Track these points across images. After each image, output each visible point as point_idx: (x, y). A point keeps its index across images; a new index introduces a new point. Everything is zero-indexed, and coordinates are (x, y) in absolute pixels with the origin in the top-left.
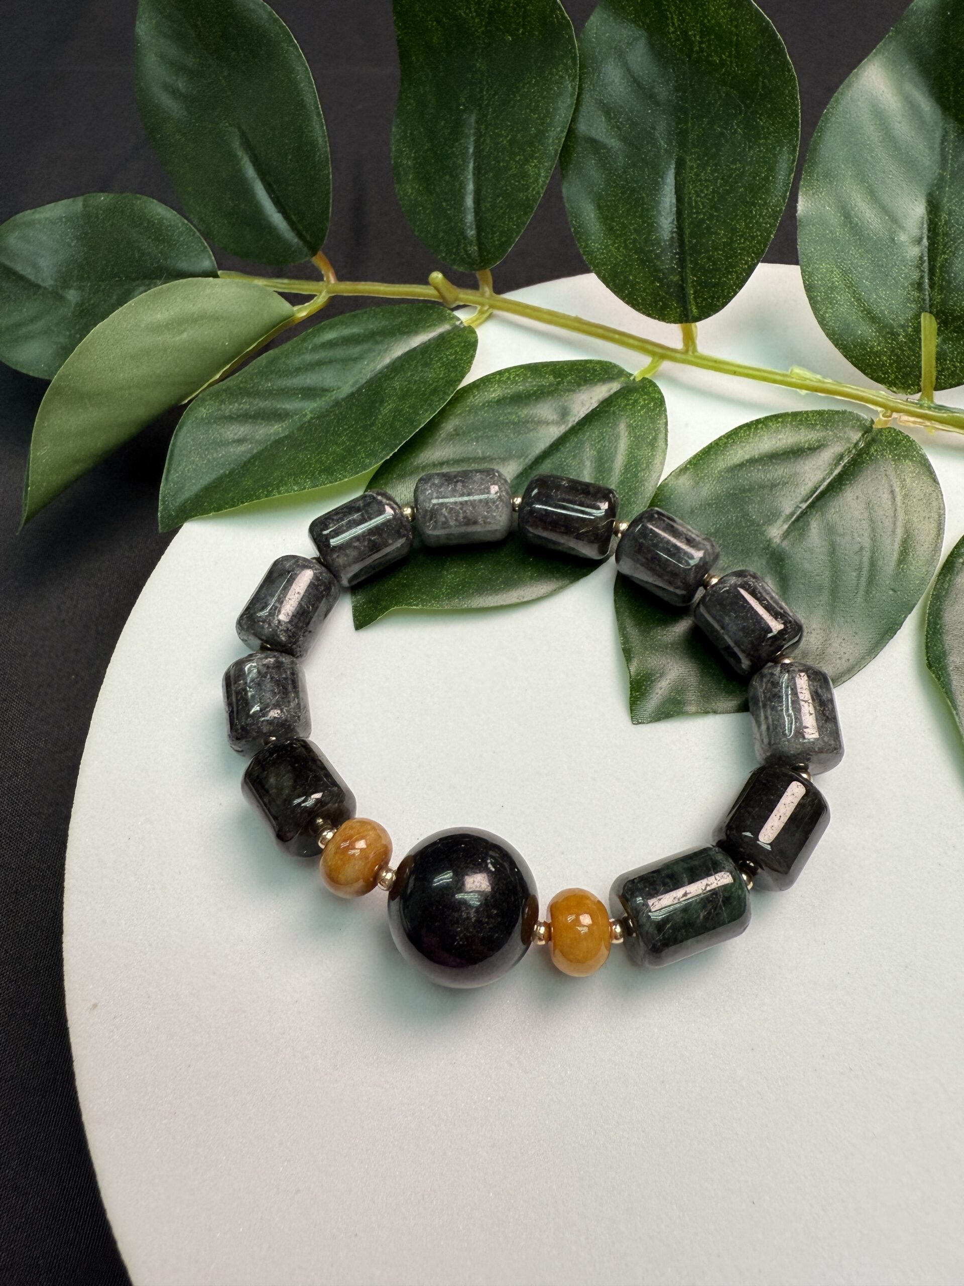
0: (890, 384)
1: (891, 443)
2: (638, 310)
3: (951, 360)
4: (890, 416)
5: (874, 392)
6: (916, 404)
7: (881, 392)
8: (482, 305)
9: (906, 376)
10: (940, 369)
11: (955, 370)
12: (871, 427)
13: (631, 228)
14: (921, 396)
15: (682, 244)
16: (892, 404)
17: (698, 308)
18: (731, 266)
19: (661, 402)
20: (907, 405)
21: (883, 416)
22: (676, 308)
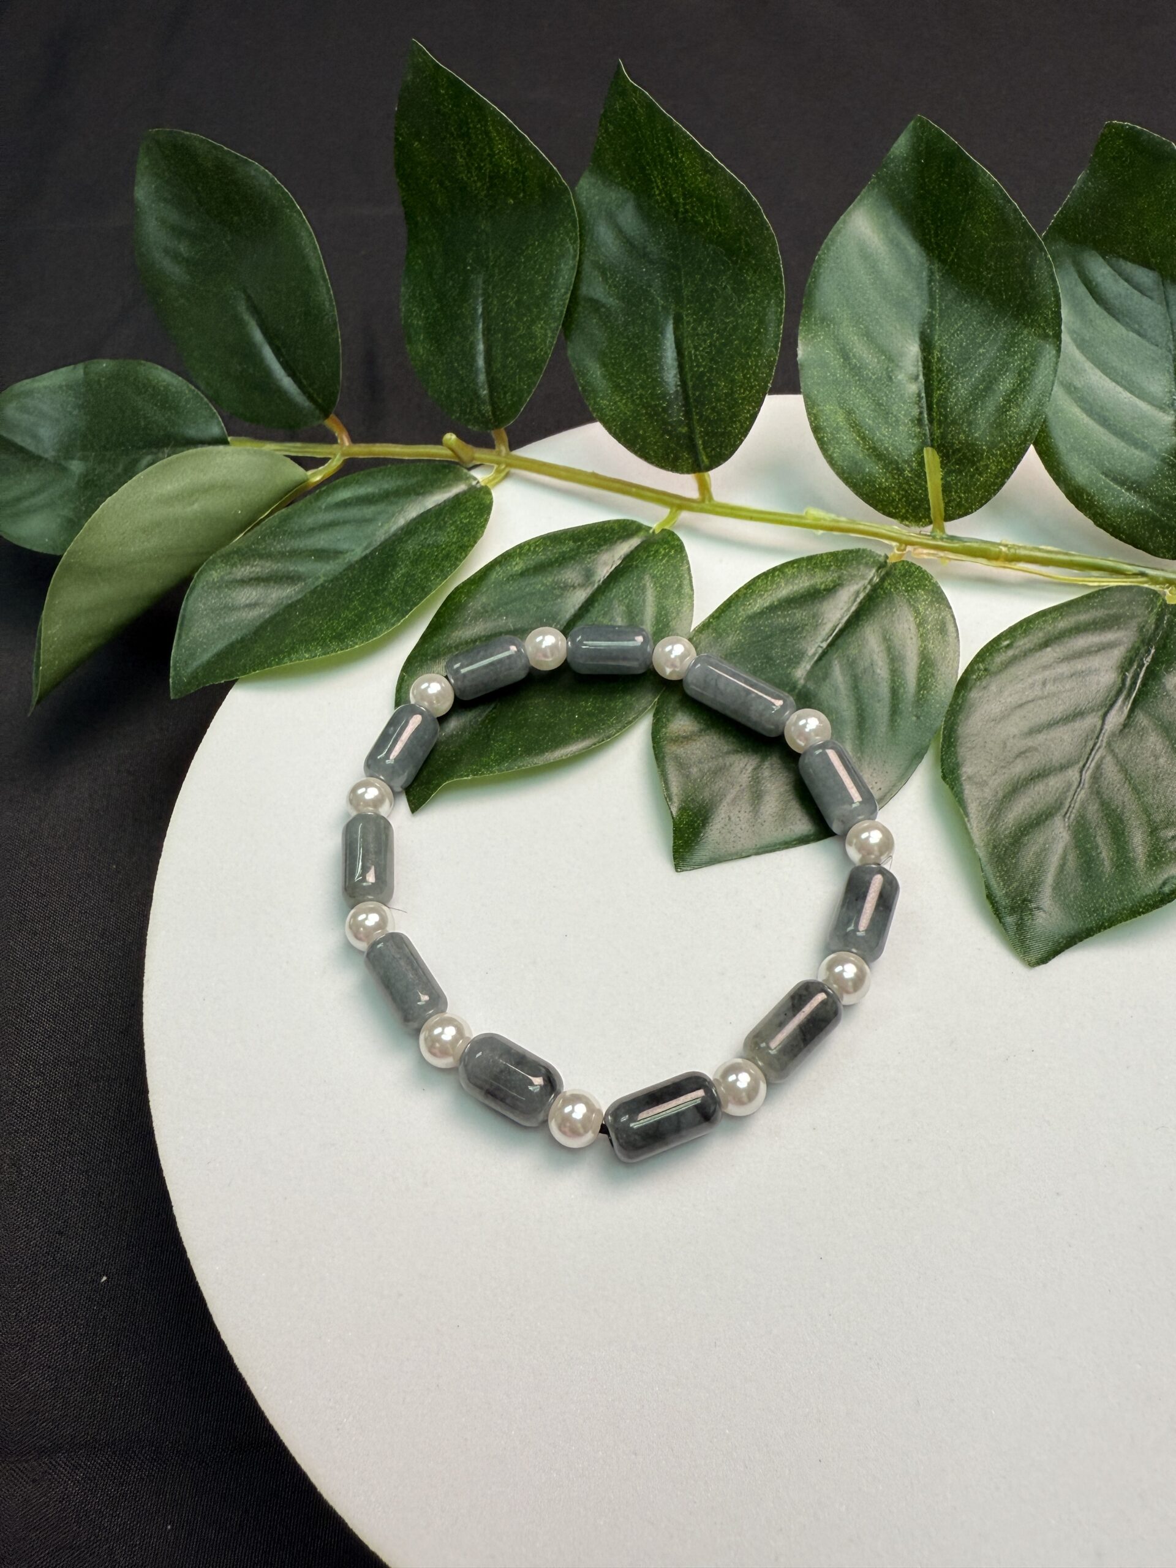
0: (903, 518)
1: (904, 575)
2: (652, 463)
3: (956, 492)
4: (905, 550)
5: (887, 528)
6: (929, 536)
7: (894, 527)
8: (499, 463)
9: (915, 509)
10: (946, 501)
11: (961, 501)
12: (886, 562)
13: (637, 383)
14: (933, 529)
15: (686, 398)
16: (904, 538)
17: (708, 457)
18: (735, 415)
19: (680, 548)
20: (919, 538)
21: (898, 550)
22: (687, 459)
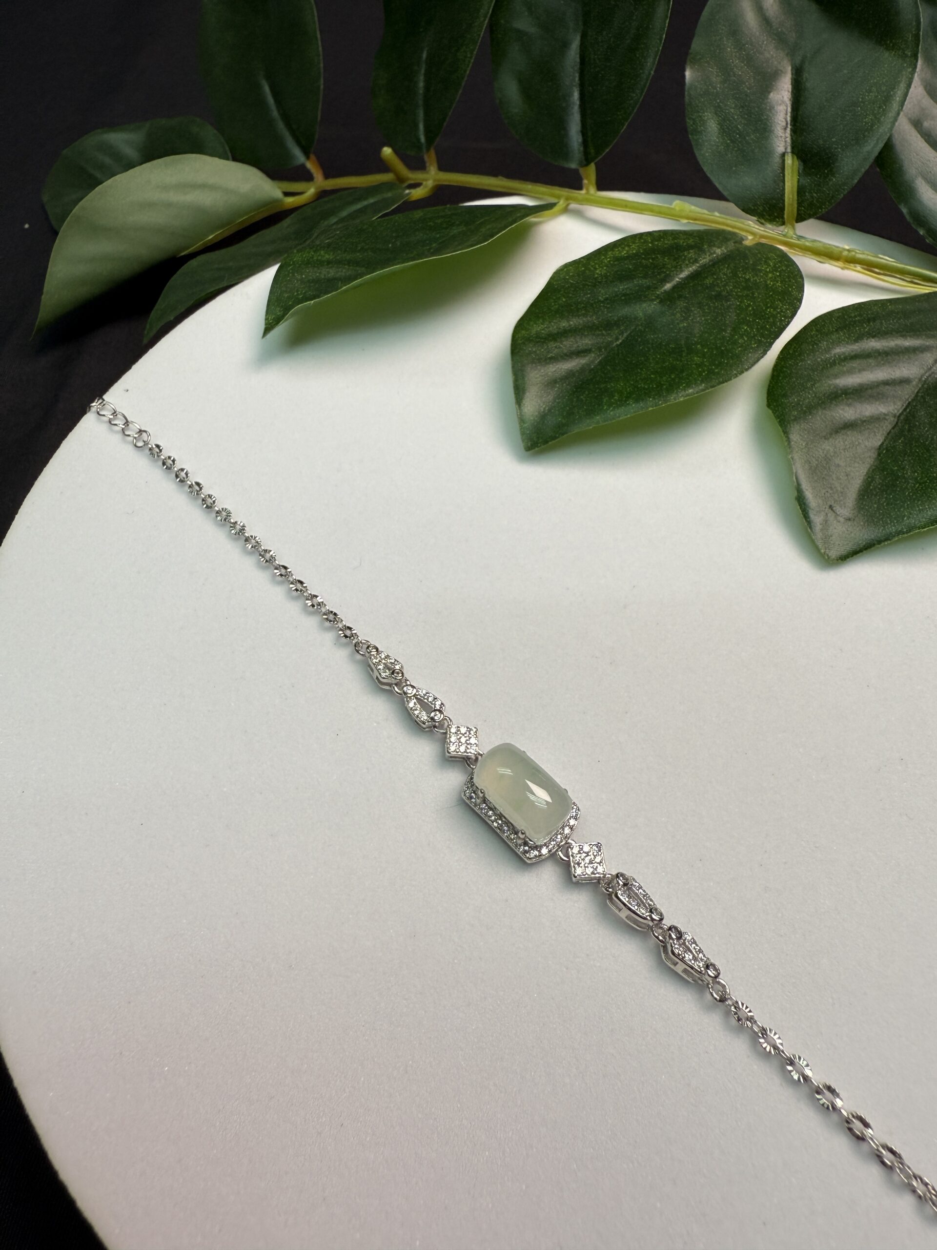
0: (759, 215)
3: (810, 192)
5: (745, 222)
6: (781, 234)
7: (751, 222)
8: (427, 180)
10: (800, 200)
11: (813, 201)
14: (785, 227)
16: (759, 232)
20: (773, 234)
21: (752, 240)
